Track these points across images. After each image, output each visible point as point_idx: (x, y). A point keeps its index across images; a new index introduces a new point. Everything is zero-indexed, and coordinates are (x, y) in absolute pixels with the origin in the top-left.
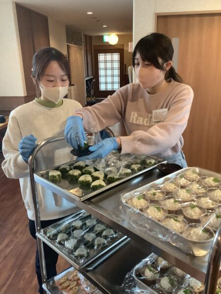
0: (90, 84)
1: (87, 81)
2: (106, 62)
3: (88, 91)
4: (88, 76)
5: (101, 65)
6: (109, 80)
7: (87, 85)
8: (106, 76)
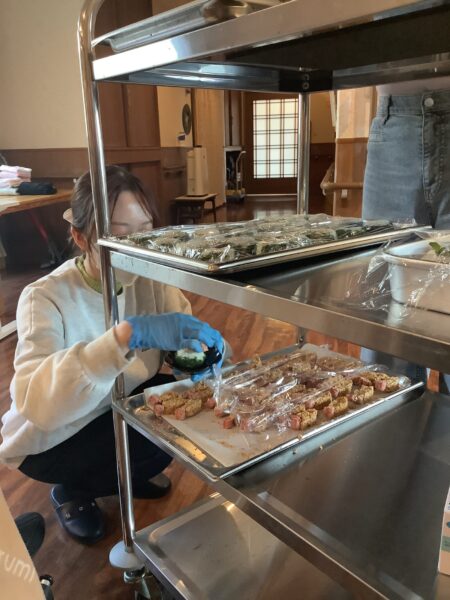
0: (235, 161)
1: (228, 153)
2: (268, 117)
3: (231, 178)
4: (231, 145)
5: (259, 125)
6: (275, 155)
7: (229, 164)
8: (268, 147)
